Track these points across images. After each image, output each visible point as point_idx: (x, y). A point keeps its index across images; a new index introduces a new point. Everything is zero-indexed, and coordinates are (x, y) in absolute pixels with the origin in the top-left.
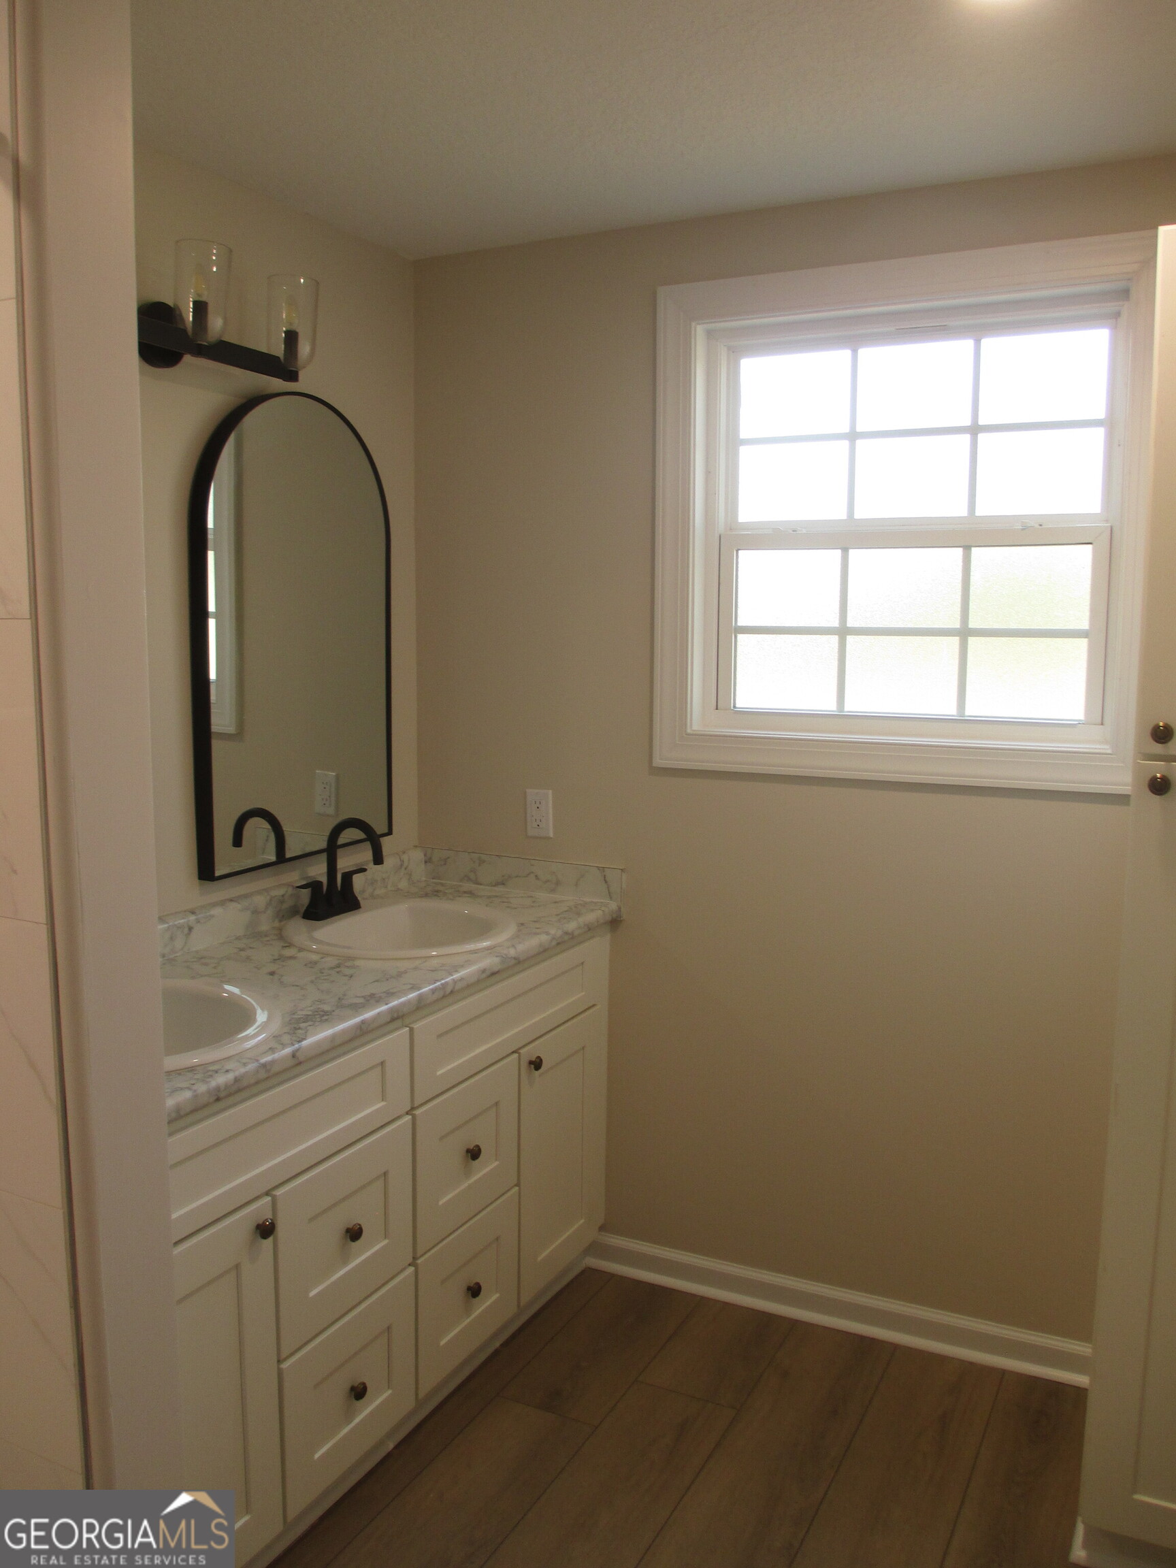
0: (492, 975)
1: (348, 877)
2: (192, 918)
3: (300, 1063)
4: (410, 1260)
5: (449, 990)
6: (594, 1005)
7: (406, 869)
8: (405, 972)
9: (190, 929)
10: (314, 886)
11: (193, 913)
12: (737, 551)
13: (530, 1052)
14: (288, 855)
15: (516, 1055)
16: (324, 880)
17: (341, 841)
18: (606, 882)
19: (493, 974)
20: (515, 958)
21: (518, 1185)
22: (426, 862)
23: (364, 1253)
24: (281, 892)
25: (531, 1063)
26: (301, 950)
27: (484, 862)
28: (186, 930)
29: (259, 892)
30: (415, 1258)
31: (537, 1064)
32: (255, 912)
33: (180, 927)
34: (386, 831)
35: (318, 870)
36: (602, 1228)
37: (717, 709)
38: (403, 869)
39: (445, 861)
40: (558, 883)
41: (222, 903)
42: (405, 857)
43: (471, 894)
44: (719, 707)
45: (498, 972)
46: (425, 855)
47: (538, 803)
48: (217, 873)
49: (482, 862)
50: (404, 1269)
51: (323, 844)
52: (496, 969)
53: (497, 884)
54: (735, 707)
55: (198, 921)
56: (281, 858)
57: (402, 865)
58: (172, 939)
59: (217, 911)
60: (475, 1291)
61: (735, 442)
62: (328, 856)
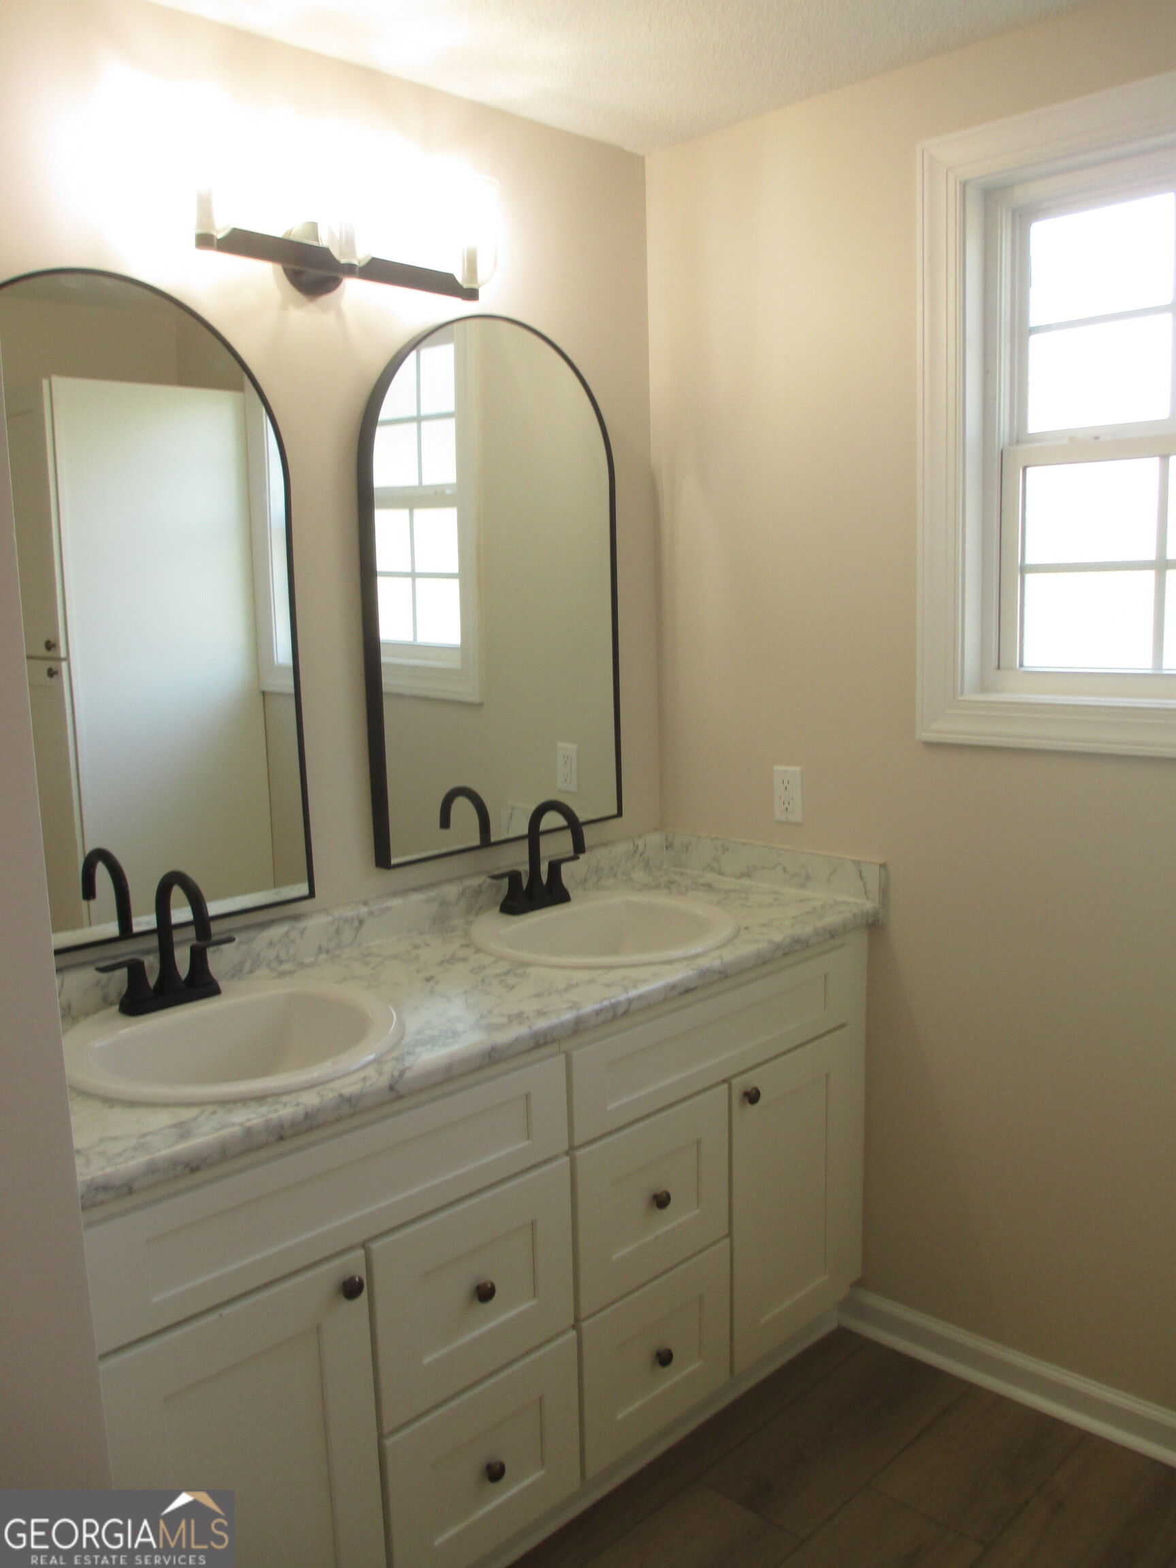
0: (683, 991)
1: (555, 867)
2: (364, 910)
3: (400, 1097)
4: (571, 1321)
5: (620, 1011)
6: (842, 1026)
7: (641, 855)
8: (577, 985)
9: (361, 922)
10: (514, 877)
11: (365, 903)
12: (1025, 469)
13: (740, 1084)
14: (493, 839)
15: (725, 1086)
16: (524, 868)
17: (543, 826)
18: (862, 878)
19: (687, 991)
20: (720, 972)
21: (730, 1235)
22: (667, 848)
23: (497, 1316)
24: (475, 882)
25: (746, 1094)
26: (478, 950)
27: (727, 849)
28: (356, 924)
29: (451, 881)
30: (577, 1319)
31: (752, 1097)
32: (444, 903)
33: (346, 920)
34: (615, 812)
35: (518, 859)
36: (860, 1284)
37: (999, 668)
38: (637, 856)
39: (687, 847)
40: (808, 878)
41: (403, 892)
42: (640, 842)
43: (709, 887)
44: (1001, 665)
45: (695, 989)
46: (667, 840)
47: (786, 783)
48: (394, 861)
49: (725, 849)
50: (563, 1332)
51: (524, 830)
52: (691, 985)
53: (741, 876)
54: (1021, 665)
55: (371, 913)
56: (486, 841)
57: (635, 852)
58: (338, 932)
59: (396, 902)
60: (664, 1358)
61: (1022, 331)
62: (529, 841)
